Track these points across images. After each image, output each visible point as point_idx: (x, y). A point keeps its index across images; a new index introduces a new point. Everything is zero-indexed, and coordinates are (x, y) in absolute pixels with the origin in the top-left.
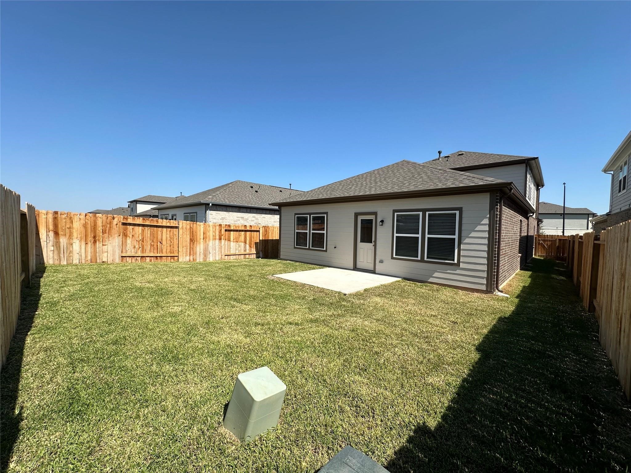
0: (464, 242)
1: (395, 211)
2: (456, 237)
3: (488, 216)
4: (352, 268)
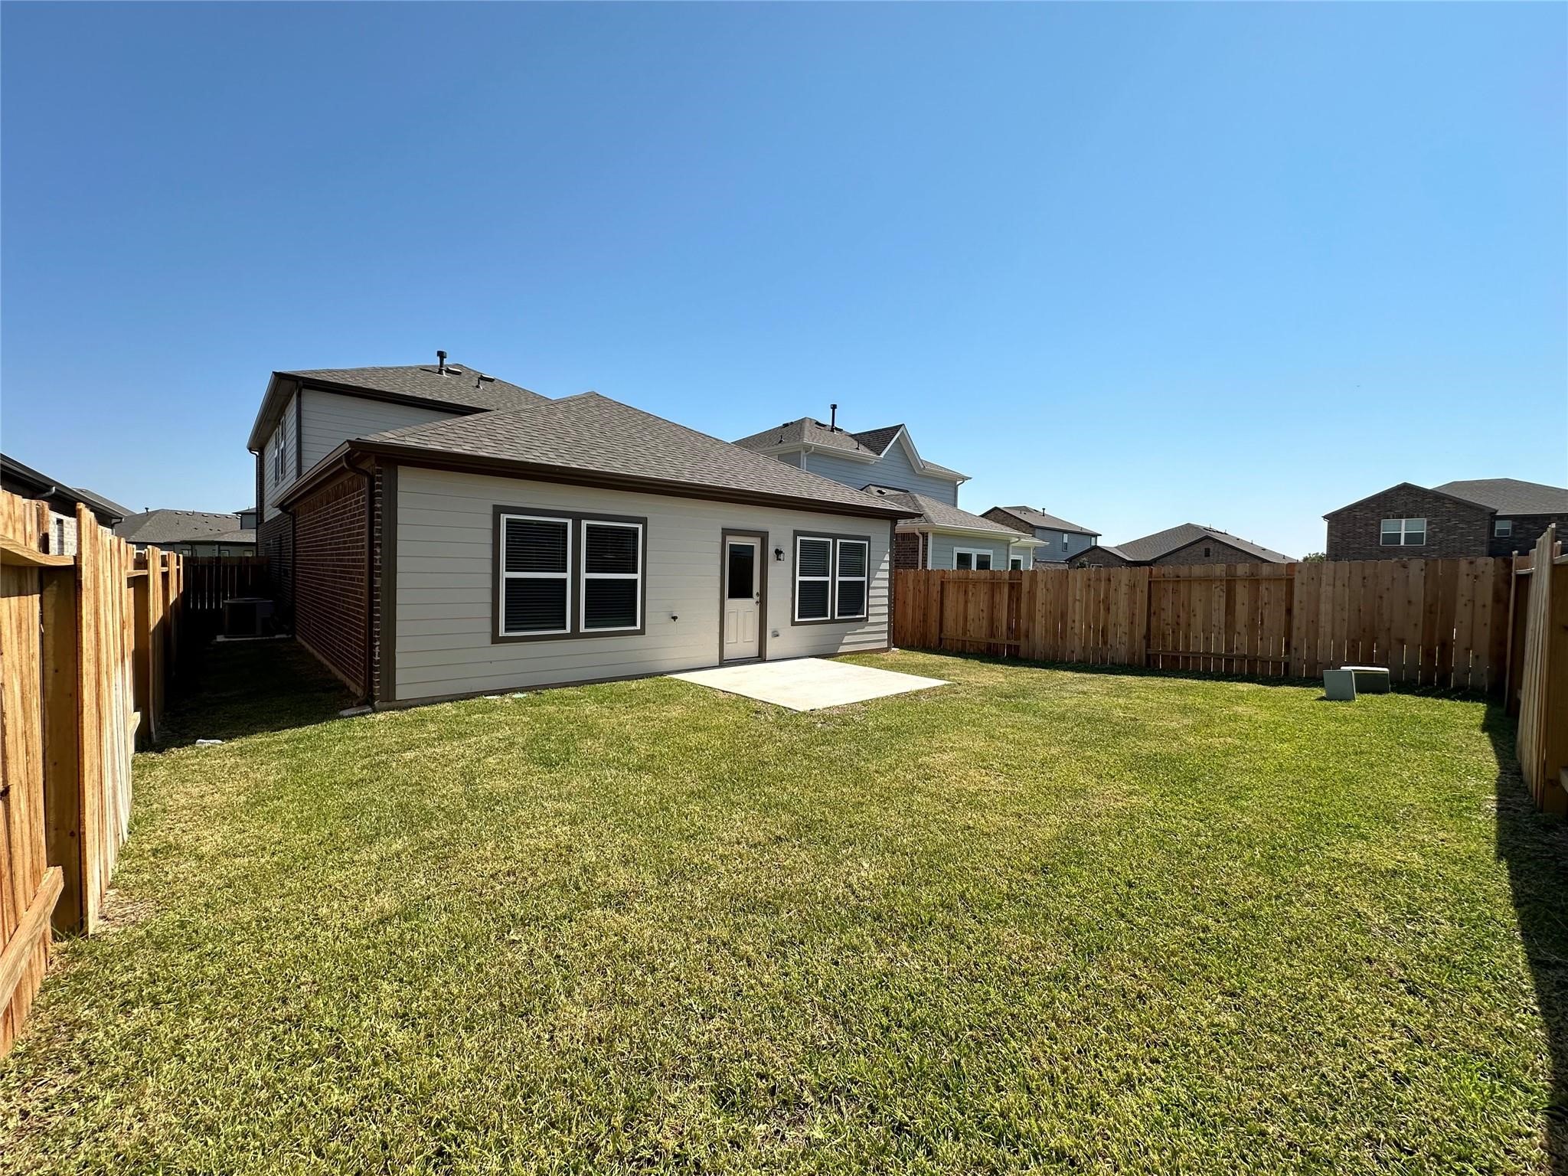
0: (871, 586)
1: (796, 533)
2: (866, 579)
3: (889, 551)
4: (717, 663)
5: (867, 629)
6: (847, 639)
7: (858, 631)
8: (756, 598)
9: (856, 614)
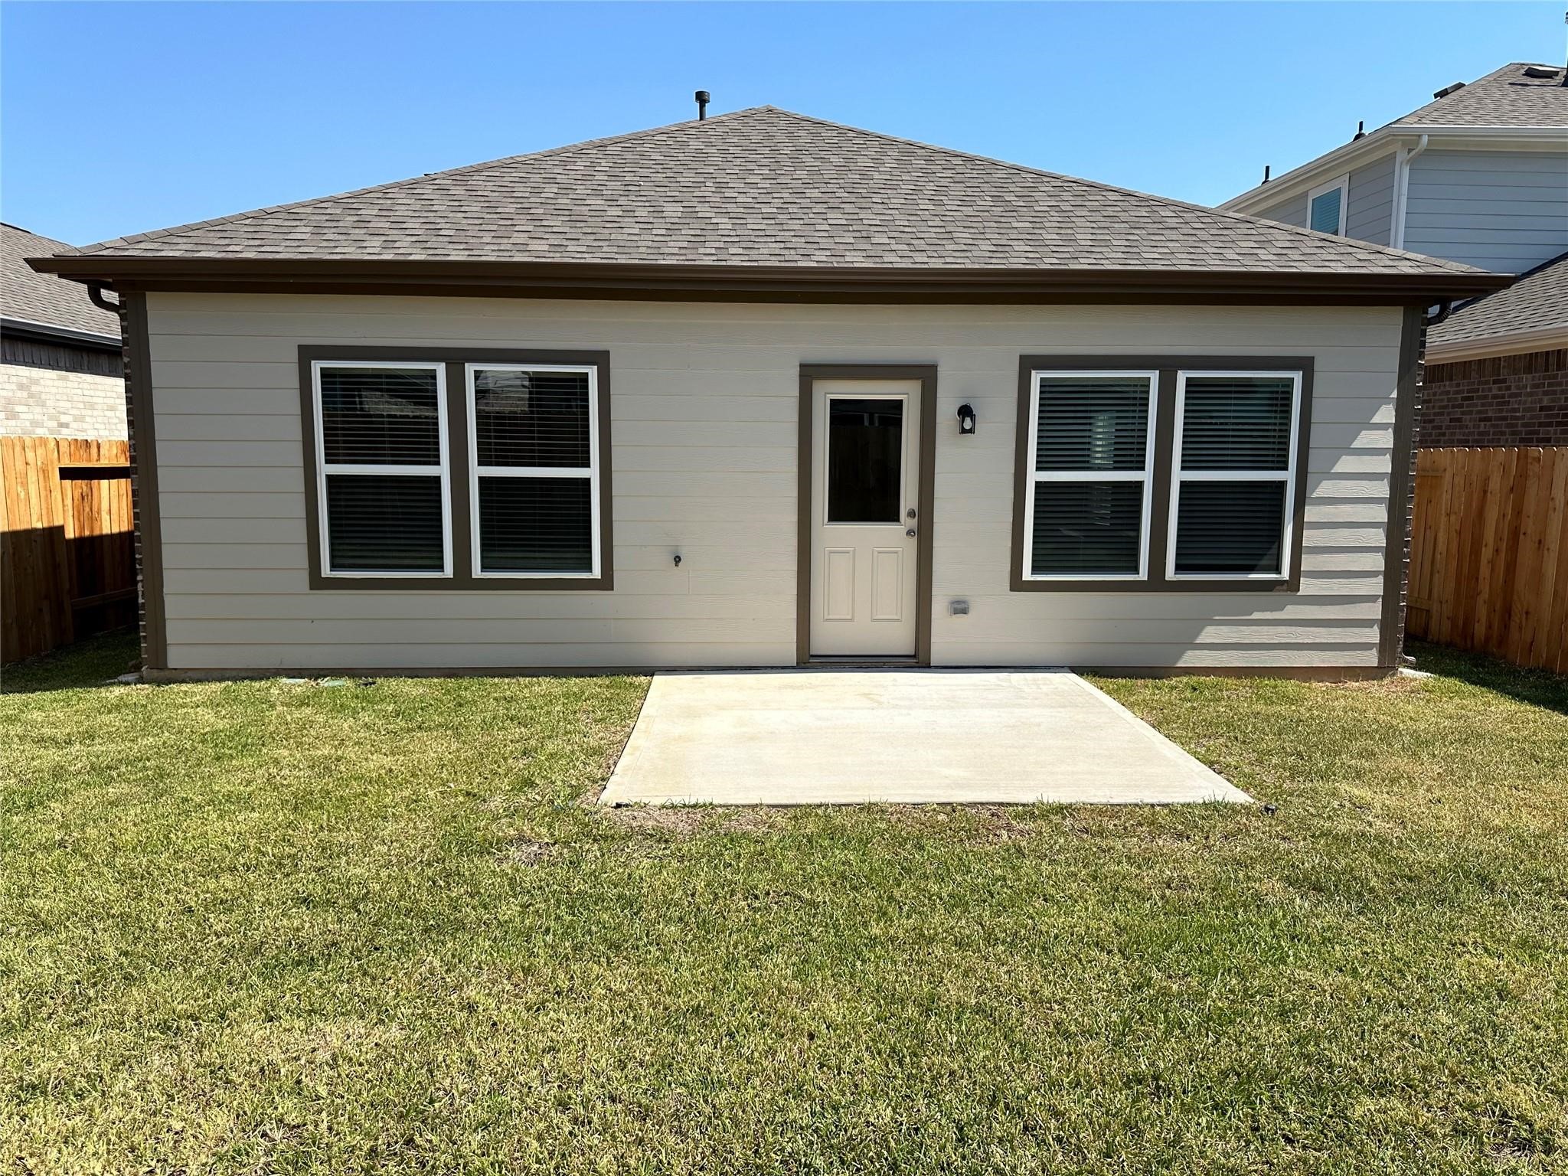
0: (1315, 495)
1: (1028, 363)
2: (1289, 476)
3: (1394, 395)
4: (792, 660)
5: (1291, 612)
6: (1209, 635)
7: (1256, 616)
8: (906, 522)
9: (1251, 569)
